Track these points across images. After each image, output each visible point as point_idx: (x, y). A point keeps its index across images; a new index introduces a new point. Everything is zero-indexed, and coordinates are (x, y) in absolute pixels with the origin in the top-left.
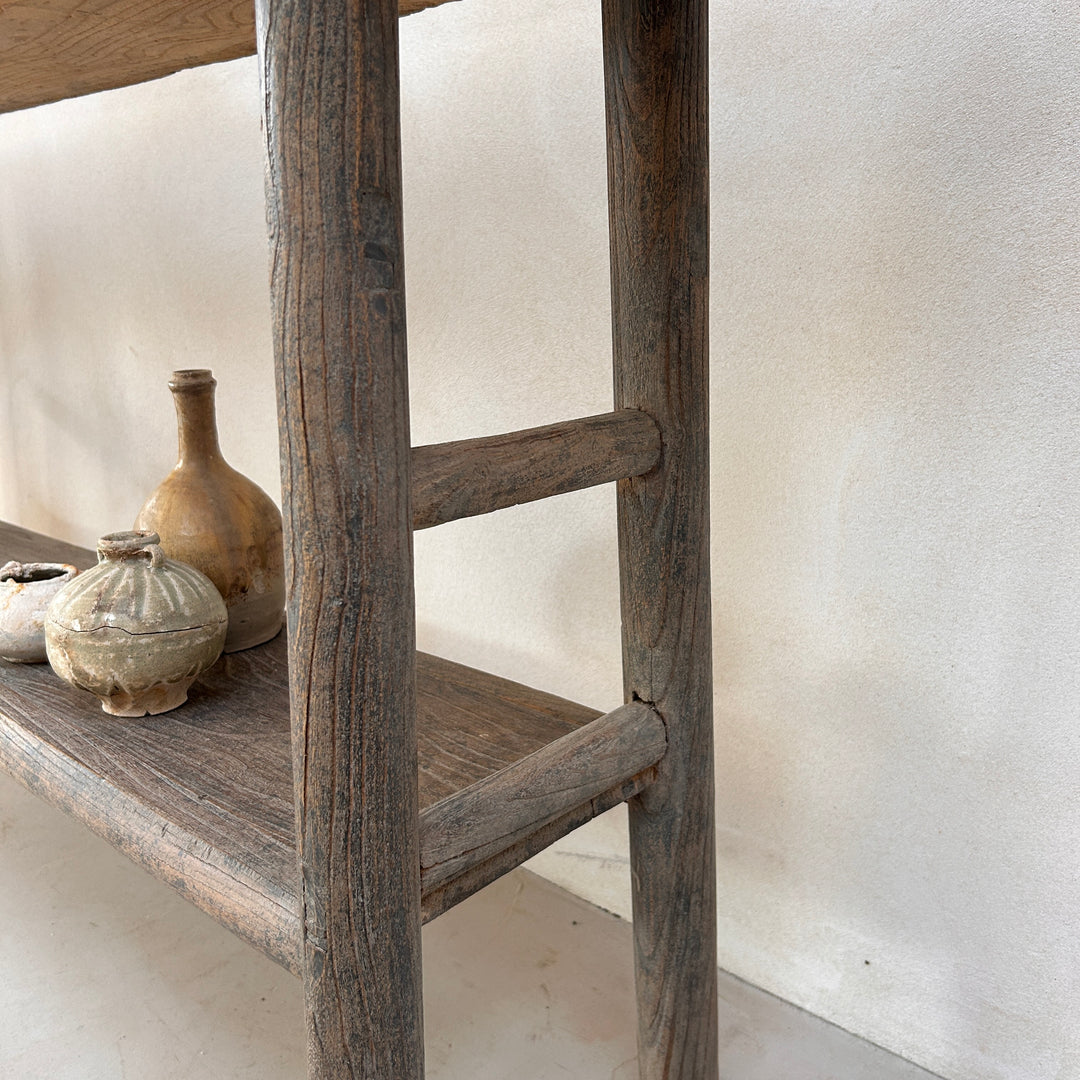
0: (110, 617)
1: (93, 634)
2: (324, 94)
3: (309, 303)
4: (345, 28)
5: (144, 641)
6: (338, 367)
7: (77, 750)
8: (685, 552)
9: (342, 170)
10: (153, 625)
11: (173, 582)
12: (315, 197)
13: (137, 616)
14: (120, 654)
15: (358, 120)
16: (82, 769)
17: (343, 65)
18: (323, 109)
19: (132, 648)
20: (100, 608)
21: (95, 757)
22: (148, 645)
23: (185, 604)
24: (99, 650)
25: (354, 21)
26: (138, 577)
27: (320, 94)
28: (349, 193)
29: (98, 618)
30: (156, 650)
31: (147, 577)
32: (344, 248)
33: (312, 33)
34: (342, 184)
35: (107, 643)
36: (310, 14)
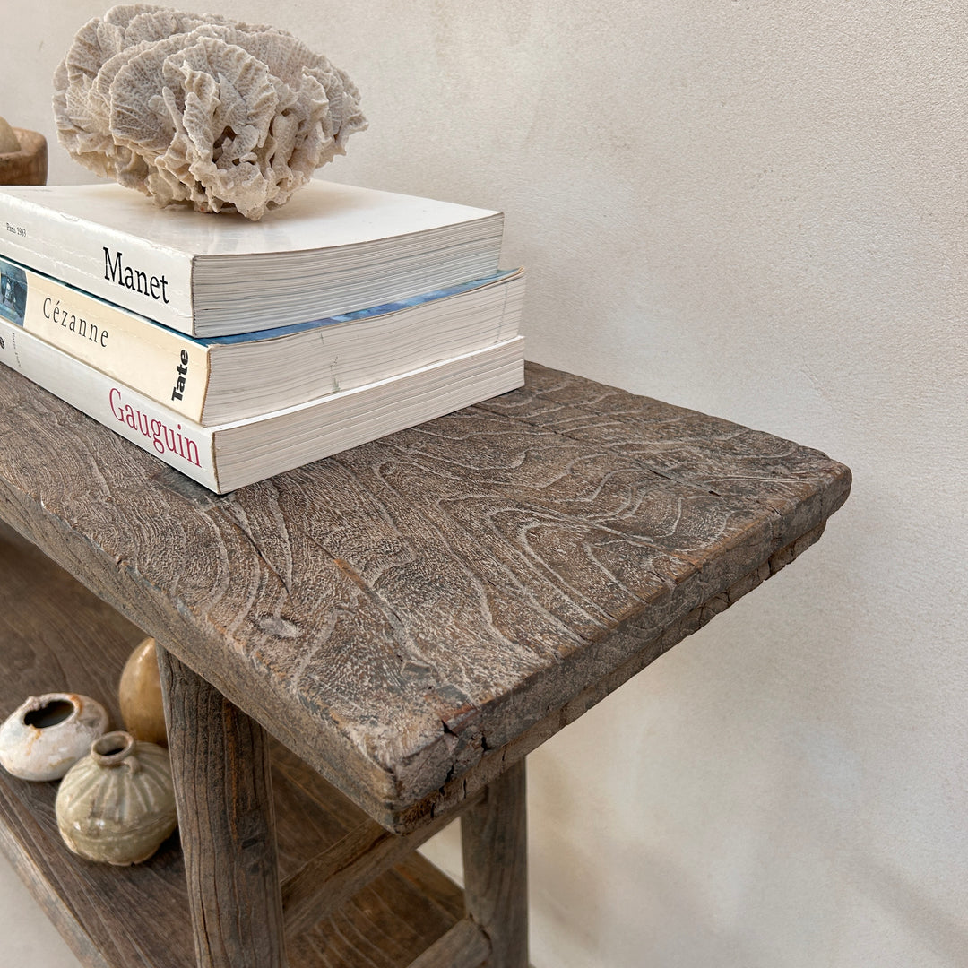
0: (101, 823)
1: (89, 835)
2: (209, 774)
3: (205, 877)
4: (222, 738)
5: (126, 838)
6: (226, 910)
7: (82, 911)
8: (504, 848)
9: (225, 812)
10: (131, 827)
11: (146, 786)
12: (207, 826)
13: (120, 821)
14: (109, 847)
15: (234, 784)
16: (86, 936)
17: (222, 758)
18: (209, 781)
19: (118, 843)
20: (94, 815)
21: (95, 922)
22: (129, 840)
23: (156, 804)
24: (94, 844)
25: (228, 732)
26: (120, 784)
27: (206, 774)
28: (229, 822)
29: (93, 823)
30: (135, 841)
31: (127, 784)
32: (228, 850)
33: (200, 742)
34: (224, 818)
35: (99, 841)
36: (197, 732)
